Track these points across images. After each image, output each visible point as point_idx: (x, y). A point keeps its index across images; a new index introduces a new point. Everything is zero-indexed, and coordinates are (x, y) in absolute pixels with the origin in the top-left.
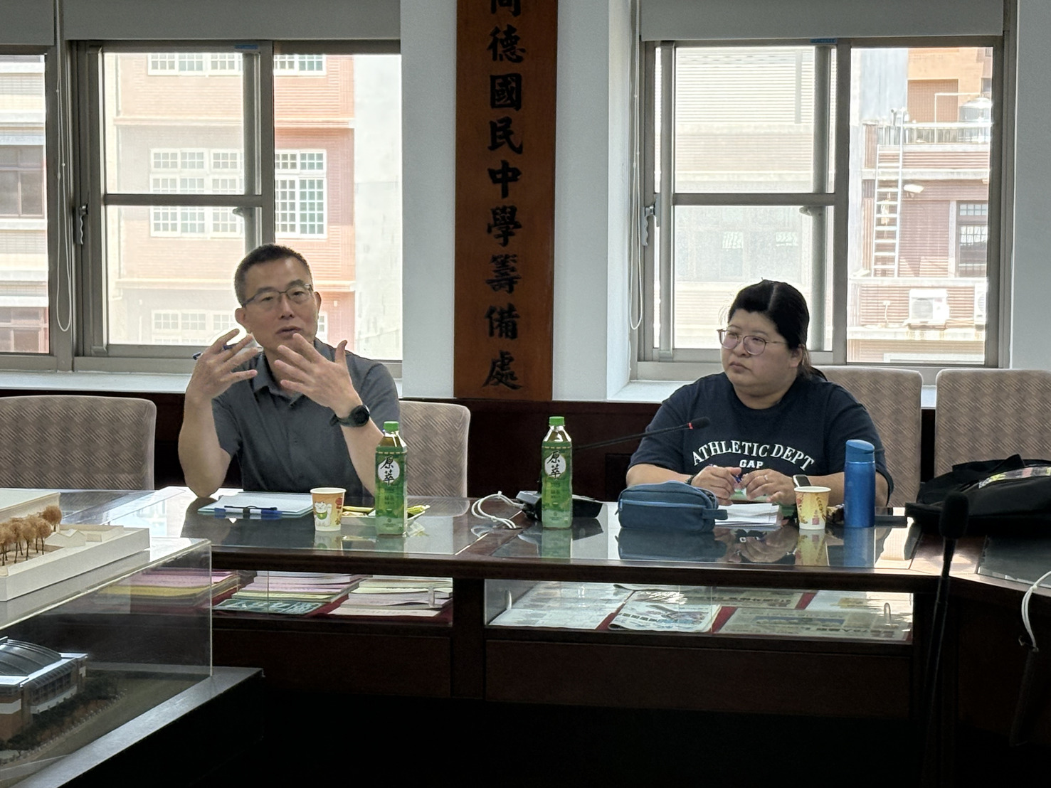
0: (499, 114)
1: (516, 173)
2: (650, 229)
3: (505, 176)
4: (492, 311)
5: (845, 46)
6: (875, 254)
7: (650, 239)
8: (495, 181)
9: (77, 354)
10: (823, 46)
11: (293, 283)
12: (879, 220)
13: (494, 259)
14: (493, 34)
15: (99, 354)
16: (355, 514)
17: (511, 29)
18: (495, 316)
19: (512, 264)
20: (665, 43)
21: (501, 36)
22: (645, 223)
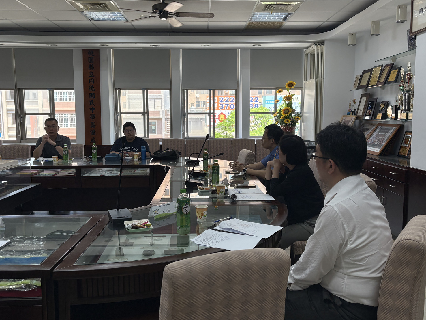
0: (91, 99)
1: (94, 109)
2: (118, 118)
3: (92, 109)
4: (91, 131)
5: (147, 90)
6: (167, 129)
7: (118, 120)
8: (91, 110)
9: (21, 140)
10: (144, 90)
11: (53, 125)
12: (167, 124)
13: (91, 122)
14: (90, 87)
15: (25, 140)
16: (60, 160)
17: (92, 86)
18: (92, 131)
19: (94, 123)
20: (118, 89)
21: (91, 87)
22: (117, 117)
